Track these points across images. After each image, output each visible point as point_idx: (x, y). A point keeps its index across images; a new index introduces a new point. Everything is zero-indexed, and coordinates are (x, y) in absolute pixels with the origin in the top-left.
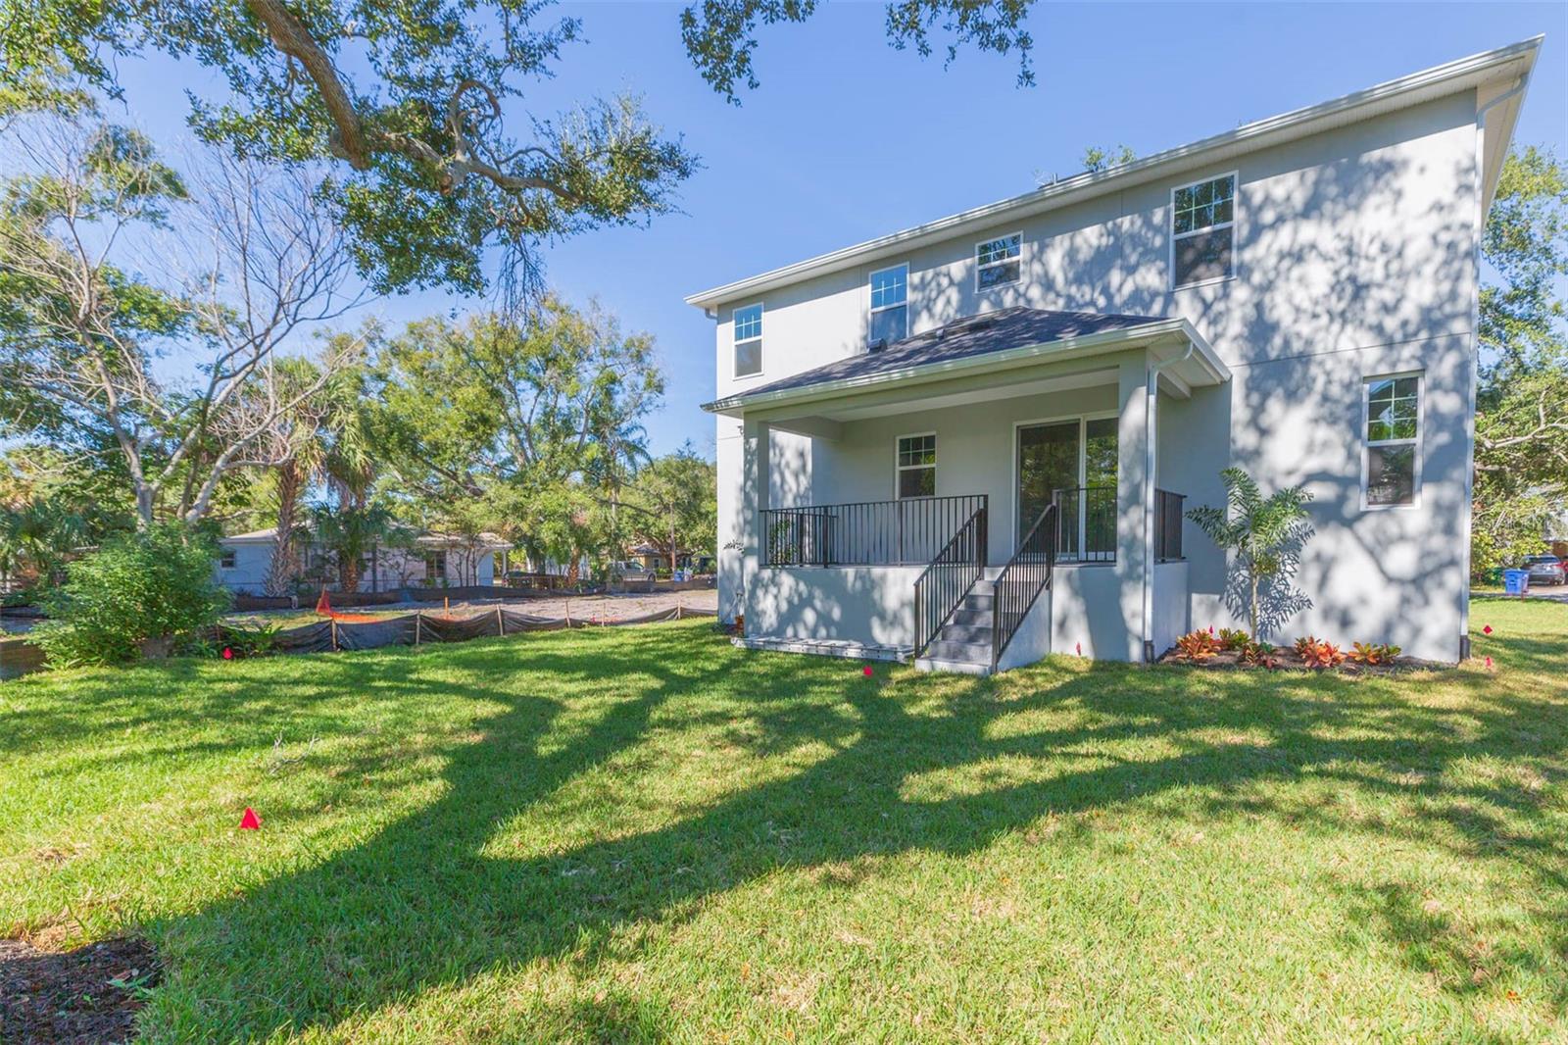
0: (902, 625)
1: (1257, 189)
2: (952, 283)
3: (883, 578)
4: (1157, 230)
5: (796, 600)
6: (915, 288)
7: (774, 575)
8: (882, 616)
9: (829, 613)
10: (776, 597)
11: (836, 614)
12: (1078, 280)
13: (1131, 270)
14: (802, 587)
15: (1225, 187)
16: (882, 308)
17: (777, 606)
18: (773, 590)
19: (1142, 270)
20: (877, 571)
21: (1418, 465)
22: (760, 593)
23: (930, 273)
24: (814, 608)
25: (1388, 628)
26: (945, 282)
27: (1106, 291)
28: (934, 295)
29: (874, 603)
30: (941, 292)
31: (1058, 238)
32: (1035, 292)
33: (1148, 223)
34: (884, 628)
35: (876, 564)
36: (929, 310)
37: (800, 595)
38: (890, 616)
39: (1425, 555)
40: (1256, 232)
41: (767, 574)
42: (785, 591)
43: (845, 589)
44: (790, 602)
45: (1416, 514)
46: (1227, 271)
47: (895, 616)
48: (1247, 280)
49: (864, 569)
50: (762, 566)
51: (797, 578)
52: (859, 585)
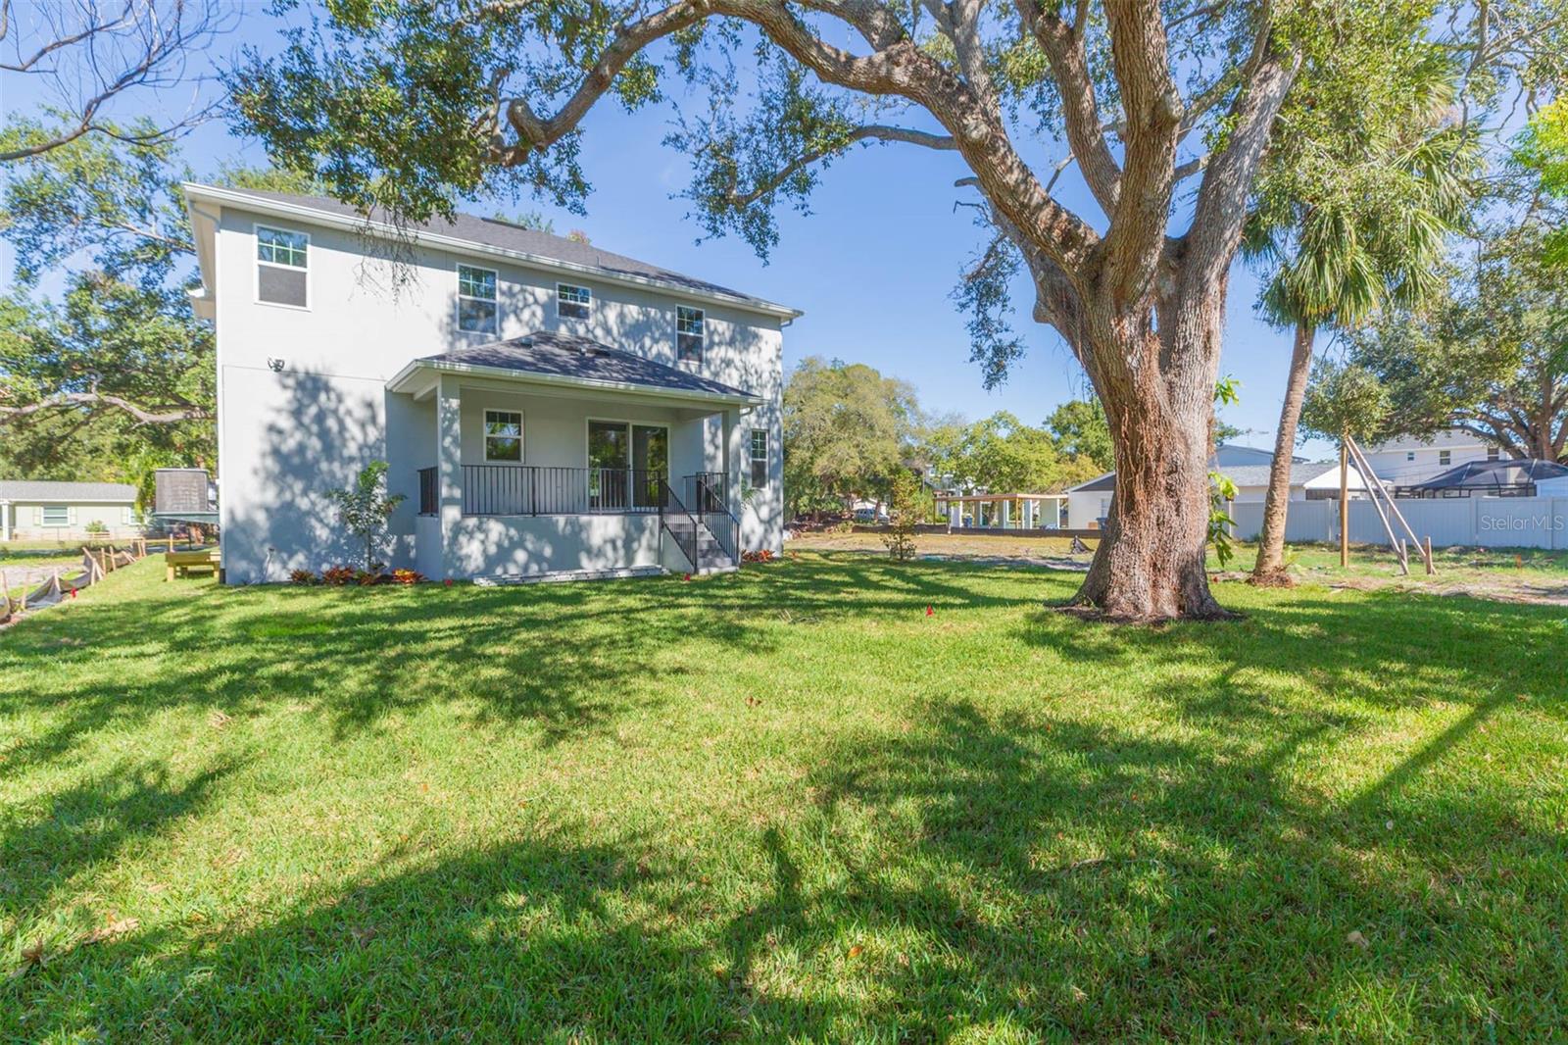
0: (605, 556)
1: (713, 323)
2: (536, 301)
3: (590, 523)
4: (668, 324)
5: (506, 543)
6: (503, 293)
7: (481, 523)
8: (589, 551)
9: (542, 551)
10: (483, 542)
11: (548, 552)
12: (626, 335)
13: (656, 341)
14: (513, 532)
15: (699, 316)
16: (470, 298)
17: (485, 551)
18: (480, 536)
19: (661, 343)
20: (584, 519)
21: (767, 470)
22: (463, 539)
23: (517, 288)
24: (526, 549)
25: (761, 544)
26: (531, 299)
27: (642, 347)
28: (521, 305)
29: (582, 542)
30: (526, 305)
31: (613, 304)
32: (599, 332)
33: (663, 317)
34: (590, 559)
35: (583, 513)
36: (517, 315)
37: (511, 539)
38: (595, 551)
39: (771, 510)
40: (712, 345)
41: (472, 522)
42: (494, 536)
43: (556, 532)
44: (499, 545)
45: (767, 492)
46: (700, 360)
47: (599, 550)
48: (709, 367)
49: (573, 516)
50: (465, 514)
51: (507, 524)
52: (569, 527)
